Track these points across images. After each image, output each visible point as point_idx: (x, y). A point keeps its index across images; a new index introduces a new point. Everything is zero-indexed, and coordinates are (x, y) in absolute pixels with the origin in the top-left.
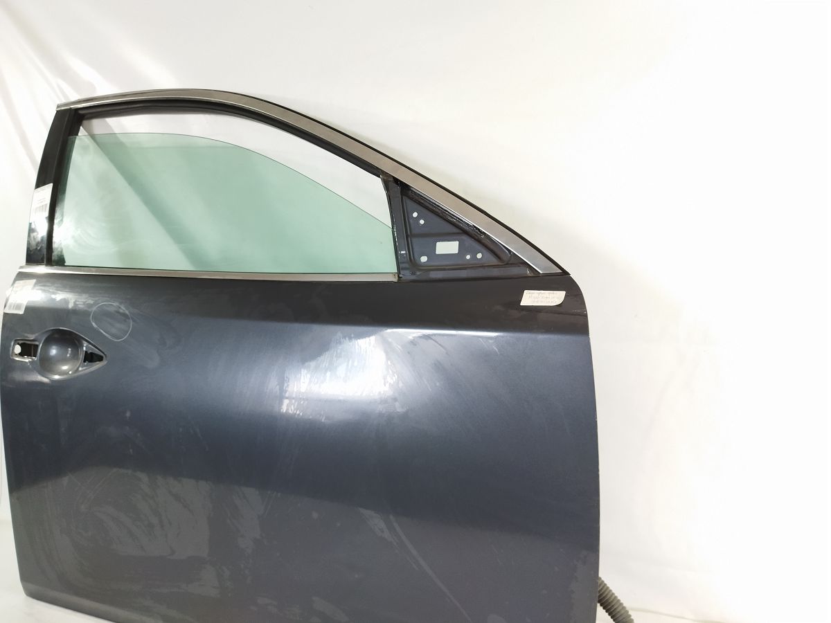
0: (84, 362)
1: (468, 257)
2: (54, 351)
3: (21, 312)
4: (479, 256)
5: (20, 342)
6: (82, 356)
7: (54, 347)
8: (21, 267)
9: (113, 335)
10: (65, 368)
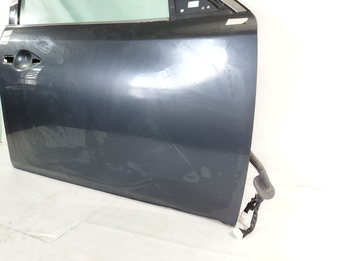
0: (33, 63)
1: (203, 8)
2: (20, 59)
3: (6, 44)
4: (208, 7)
5: (6, 57)
6: (31, 61)
7: (20, 57)
8: (7, 26)
9: (44, 51)
10: (24, 66)
